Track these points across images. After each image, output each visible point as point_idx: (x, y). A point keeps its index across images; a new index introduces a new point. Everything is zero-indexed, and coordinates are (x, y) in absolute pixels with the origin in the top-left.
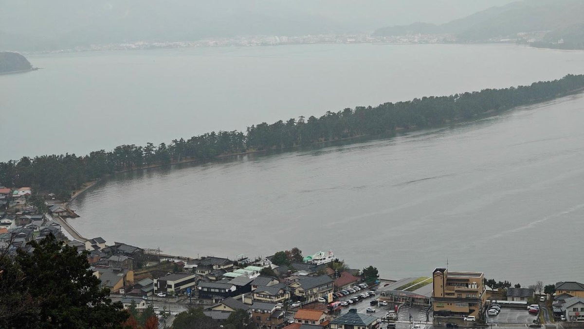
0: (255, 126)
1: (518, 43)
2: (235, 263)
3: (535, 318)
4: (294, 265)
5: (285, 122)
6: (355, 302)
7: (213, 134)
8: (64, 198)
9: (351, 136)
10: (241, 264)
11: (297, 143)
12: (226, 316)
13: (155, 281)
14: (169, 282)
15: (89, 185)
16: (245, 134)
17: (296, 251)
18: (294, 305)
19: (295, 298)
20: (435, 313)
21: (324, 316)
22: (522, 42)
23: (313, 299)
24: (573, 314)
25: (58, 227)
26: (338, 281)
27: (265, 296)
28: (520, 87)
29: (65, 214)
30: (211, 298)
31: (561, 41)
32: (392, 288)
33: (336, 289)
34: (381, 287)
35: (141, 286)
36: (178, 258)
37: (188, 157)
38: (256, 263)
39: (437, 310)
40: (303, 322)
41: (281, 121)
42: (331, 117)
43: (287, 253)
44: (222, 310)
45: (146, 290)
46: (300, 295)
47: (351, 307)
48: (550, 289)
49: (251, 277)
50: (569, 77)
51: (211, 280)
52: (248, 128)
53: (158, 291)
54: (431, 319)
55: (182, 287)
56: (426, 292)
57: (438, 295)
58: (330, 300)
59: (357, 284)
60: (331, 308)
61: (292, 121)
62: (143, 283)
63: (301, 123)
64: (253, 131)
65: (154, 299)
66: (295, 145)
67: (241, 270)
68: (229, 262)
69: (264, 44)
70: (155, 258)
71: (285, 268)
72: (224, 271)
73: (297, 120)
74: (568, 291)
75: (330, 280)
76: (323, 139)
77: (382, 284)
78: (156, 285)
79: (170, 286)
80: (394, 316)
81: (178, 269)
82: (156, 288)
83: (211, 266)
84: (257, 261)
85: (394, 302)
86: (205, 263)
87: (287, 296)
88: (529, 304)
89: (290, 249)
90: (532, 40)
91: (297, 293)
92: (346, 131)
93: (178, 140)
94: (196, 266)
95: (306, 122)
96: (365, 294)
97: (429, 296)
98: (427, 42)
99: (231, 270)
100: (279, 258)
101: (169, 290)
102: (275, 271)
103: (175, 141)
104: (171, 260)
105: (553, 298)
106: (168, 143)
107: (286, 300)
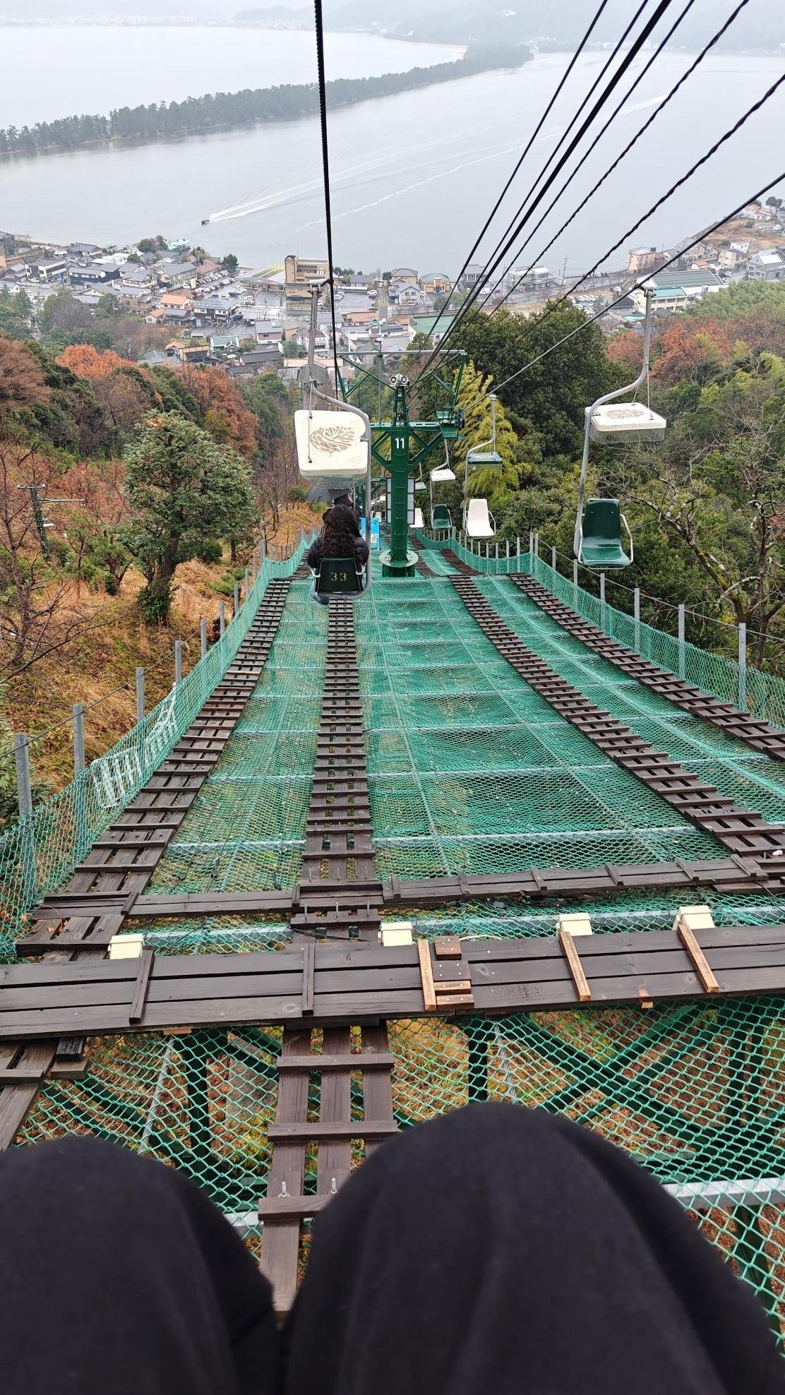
0: (117, 111)
1: (372, 33)
2: (104, 251)
3: (374, 302)
4: (159, 252)
5: (146, 107)
6: (217, 289)
7: (76, 117)
9: (213, 124)
10: (108, 252)
11: (160, 132)
12: (96, 301)
13: (27, 267)
14: (41, 268)
16: (108, 118)
17: (160, 238)
18: (161, 291)
19: (162, 285)
20: (288, 298)
21: (188, 301)
22: (375, 32)
23: (178, 286)
24: (405, 298)
26: (202, 269)
27: (133, 282)
28: (371, 79)
30: (82, 284)
31: (411, 33)
32: (249, 275)
33: (199, 276)
34: (242, 275)
35: (14, 272)
36: (49, 245)
37: (53, 143)
38: (124, 250)
39: (289, 295)
40: (169, 306)
41: (142, 106)
42: (192, 103)
43: (153, 240)
44: (91, 296)
45: (19, 276)
46: (166, 281)
47: (214, 293)
48: (387, 276)
49: (119, 263)
50: (416, 70)
51: (82, 267)
52: (111, 113)
53: (31, 276)
54: (284, 304)
55: (54, 273)
56: (279, 279)
57: (290, 281)
58: (194, 286)
59: (219, 271)
60: (195, 294)
61: (154, 106)
62: (16, 268)
63: (163, 109)
64: (115, 116)
65: (28, 284)
66: (158, 133)
67: (109, 257)
68: (98, 249)
69: (126, 24)
70: (26, 245)
71: (151, 256)
72: (93, 257)
73: (159, 106)
74: (402, 277)
75: (194, 267)
76: (185, 127)
77: (242, 271)
78: (28, 271)
79: (42, 272)
80: (252, 302)
81: (48, 255)
82: (28, 274)
83: (80, 253)
84: (125, 249)
85: (251, 287)
86: (75, 251)
87: (154, 283)
88: (368, 290)
89: (154, 237)
90: (384, 31)
91: (163, 280)
92: (207, 120)
93: (41, 123)
94: (66, 252)
95: (168, 108)
96: (226, 281)
97: (283, 282)
98: (286, 29)
99: (99, 256)
100: (145, 246)
101: (41, 276)
102: (142, 259)
103: (38, 125)
104: (42, 247)
105: (389, 285)
106: (31, 127)
107: (153, 286)
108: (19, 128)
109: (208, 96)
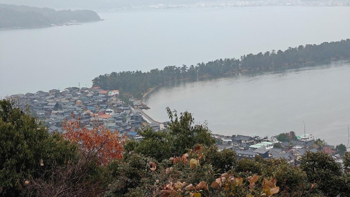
0: (246, 56)
5: (263, 53)
7: (221, 60)
8: (139, 97)
9: (304, 62)
10: (257, 140)
15: (152, 90)
16: (241, 60)
25: (141, 115)
29: (141, 107)
42: (291, 51)
49: (267, 148)
51: (241, 150)
52: (242, 57)
59: (334, 155)
61: (268, 52)
63: (274, 54)
64: (244, 59)
67: (259, 144)
68: (251, 139)
69: (235, 6)
72: (249, 144)
73: (271, 52)
83: (240, 141)
84: (265, 138)
86: (237, 139)
93: (201, 63)
94: (230, 141)
95: (276, 54)
99: (253, 143)
100: (282, 137)
103: (199, 64)
106: (195, 65)
108: (188, 67)
109: (301, 47)
